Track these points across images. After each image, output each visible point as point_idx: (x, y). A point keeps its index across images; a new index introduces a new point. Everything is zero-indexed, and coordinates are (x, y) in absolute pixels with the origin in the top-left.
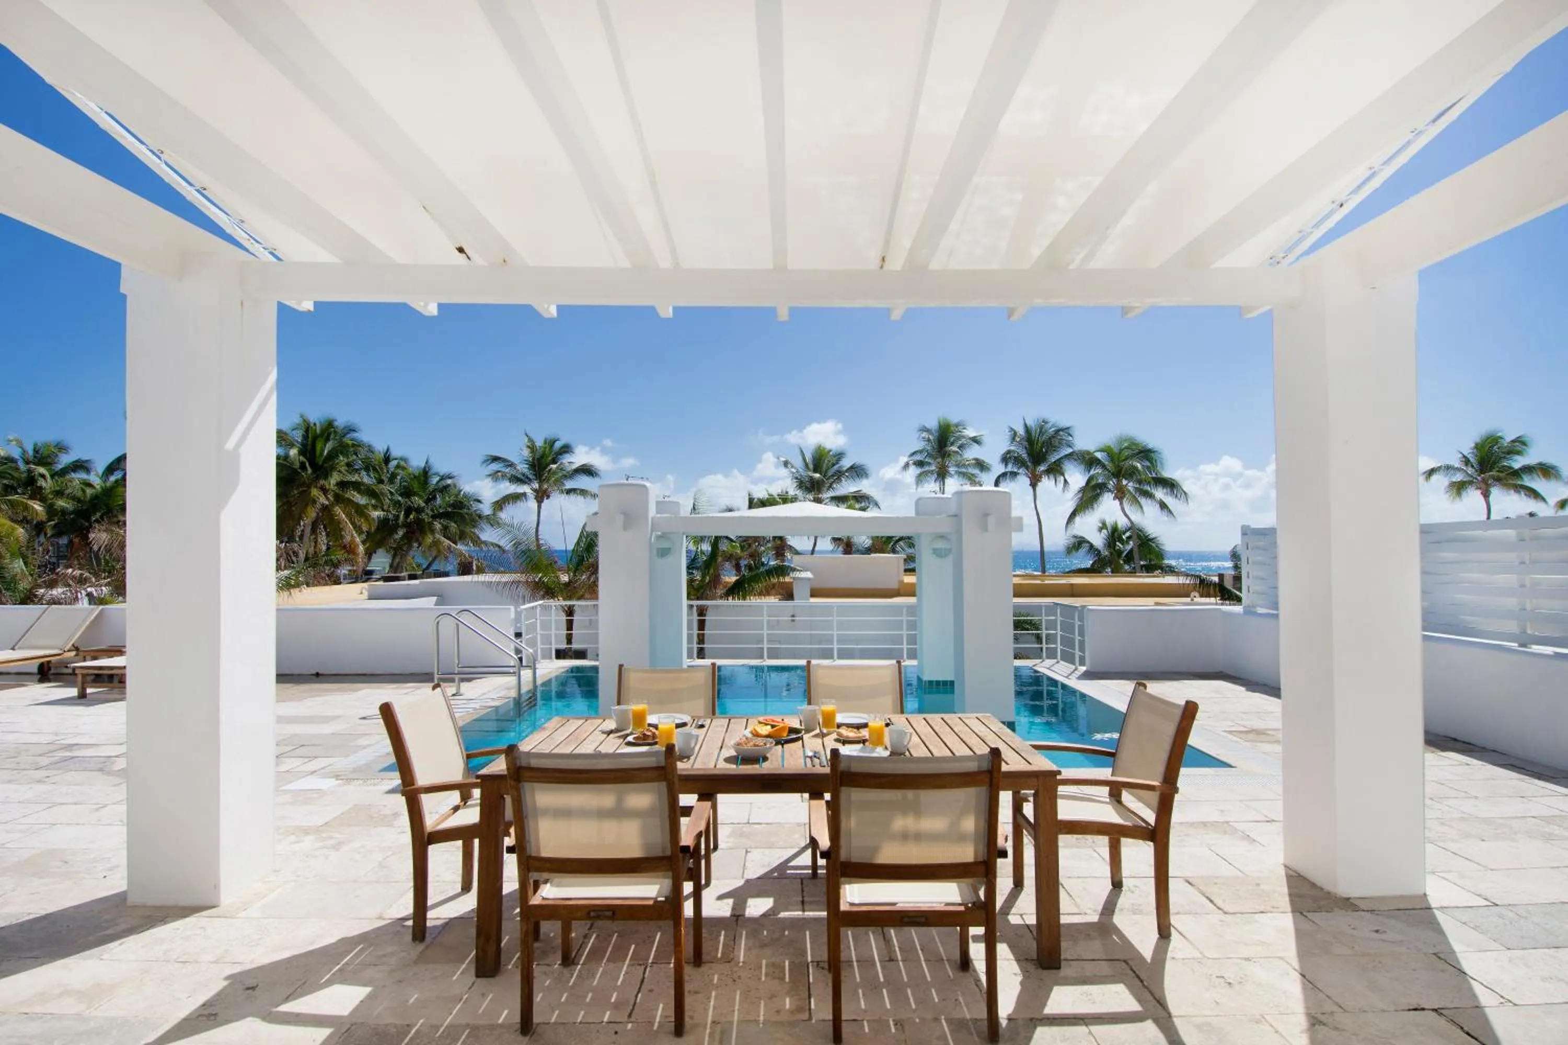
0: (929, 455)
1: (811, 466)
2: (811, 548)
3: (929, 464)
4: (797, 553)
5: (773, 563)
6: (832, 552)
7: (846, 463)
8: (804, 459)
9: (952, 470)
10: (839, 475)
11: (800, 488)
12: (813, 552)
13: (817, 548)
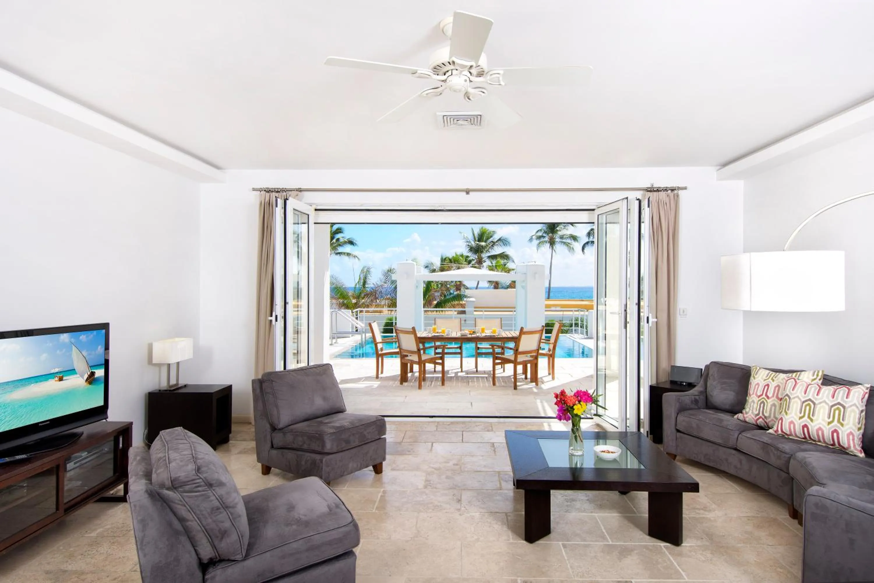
0: (545, 232)
1: (477, 239)
2: (476, 286)
3: (544, 237)
4: (467, 288)
5: (455, 293)
6: (488, 288)
7: (496, 237)
8: (474, 235)
9: (557, 240)
10: (494, 244)
11: (471, 251)
12: (477, 288)
13: (479, 286)
